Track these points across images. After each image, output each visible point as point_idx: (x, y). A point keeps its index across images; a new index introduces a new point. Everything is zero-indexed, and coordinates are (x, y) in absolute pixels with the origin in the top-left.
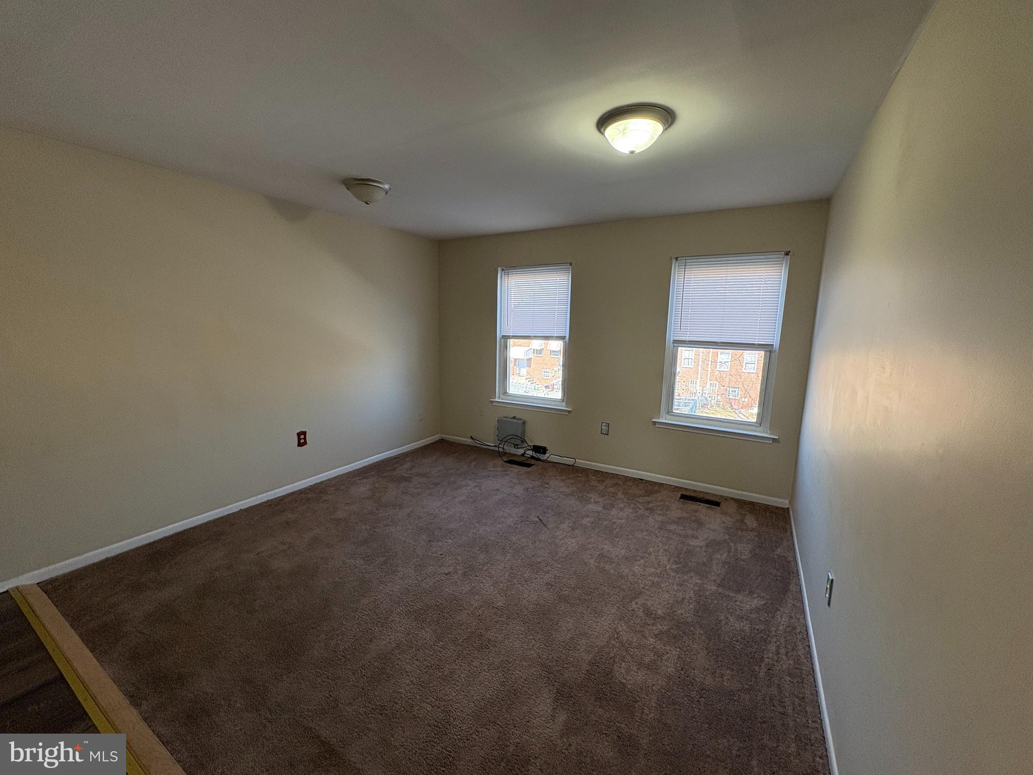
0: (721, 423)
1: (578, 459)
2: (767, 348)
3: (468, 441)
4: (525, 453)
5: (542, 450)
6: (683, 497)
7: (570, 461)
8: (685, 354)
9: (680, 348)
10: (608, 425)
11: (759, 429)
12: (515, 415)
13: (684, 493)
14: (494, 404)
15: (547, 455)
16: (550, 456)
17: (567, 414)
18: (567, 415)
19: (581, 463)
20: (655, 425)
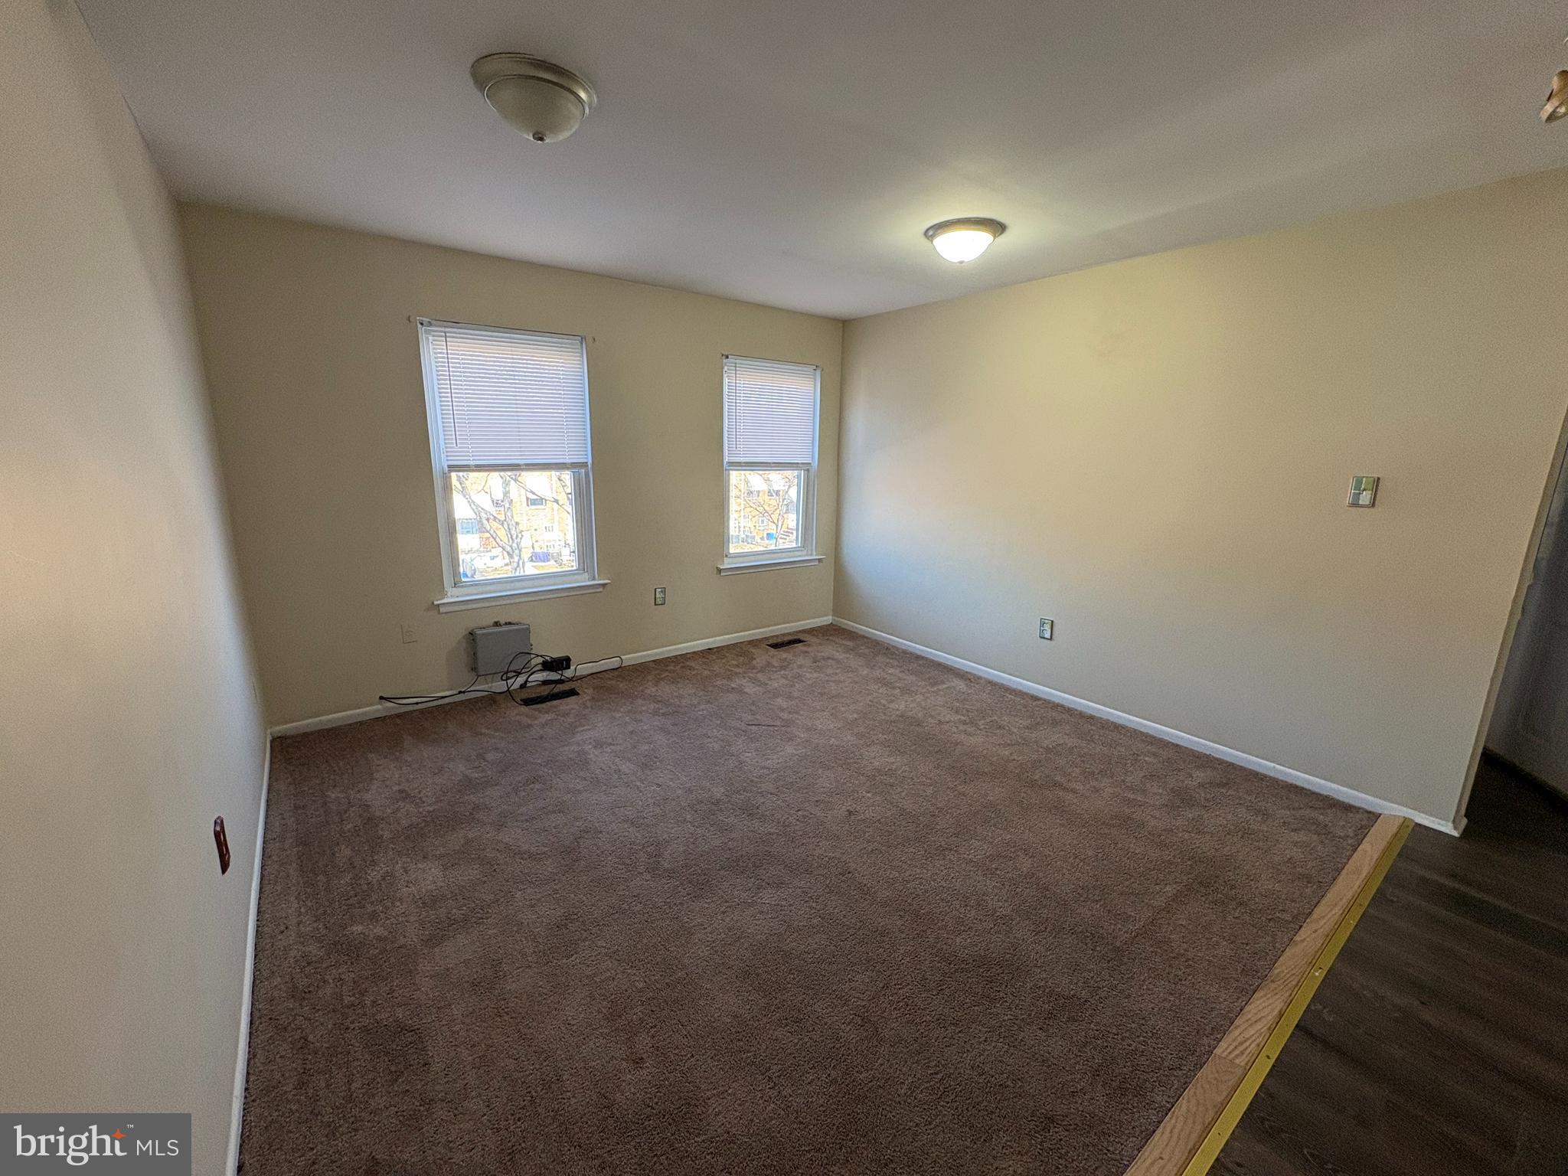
0: (773, 555)
1: (624, 655)
2: (806, 467)
3: (377, 709)
4: (526, 681)
5: (562, 663)
6: (775, 646)
7: (614, 663)
8: (735, 477)
9: (731, 472)
10: (664, 591)
11: (804, 553)
12: (496, 620)
13: (771, 642)
14: (442, 610)
15: (573, 668)
16: (579, 668)
17: (601, 589)
18: (600, 592)
19: (630, 658)
20: (720, 573)
